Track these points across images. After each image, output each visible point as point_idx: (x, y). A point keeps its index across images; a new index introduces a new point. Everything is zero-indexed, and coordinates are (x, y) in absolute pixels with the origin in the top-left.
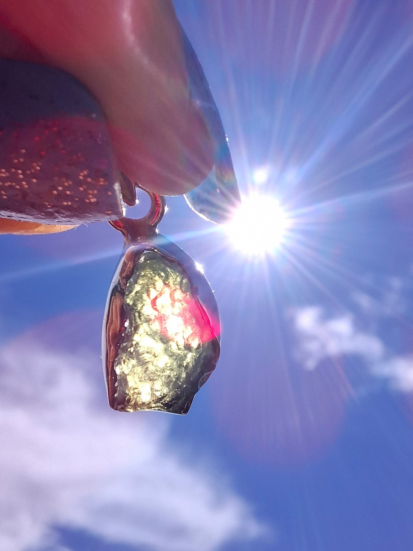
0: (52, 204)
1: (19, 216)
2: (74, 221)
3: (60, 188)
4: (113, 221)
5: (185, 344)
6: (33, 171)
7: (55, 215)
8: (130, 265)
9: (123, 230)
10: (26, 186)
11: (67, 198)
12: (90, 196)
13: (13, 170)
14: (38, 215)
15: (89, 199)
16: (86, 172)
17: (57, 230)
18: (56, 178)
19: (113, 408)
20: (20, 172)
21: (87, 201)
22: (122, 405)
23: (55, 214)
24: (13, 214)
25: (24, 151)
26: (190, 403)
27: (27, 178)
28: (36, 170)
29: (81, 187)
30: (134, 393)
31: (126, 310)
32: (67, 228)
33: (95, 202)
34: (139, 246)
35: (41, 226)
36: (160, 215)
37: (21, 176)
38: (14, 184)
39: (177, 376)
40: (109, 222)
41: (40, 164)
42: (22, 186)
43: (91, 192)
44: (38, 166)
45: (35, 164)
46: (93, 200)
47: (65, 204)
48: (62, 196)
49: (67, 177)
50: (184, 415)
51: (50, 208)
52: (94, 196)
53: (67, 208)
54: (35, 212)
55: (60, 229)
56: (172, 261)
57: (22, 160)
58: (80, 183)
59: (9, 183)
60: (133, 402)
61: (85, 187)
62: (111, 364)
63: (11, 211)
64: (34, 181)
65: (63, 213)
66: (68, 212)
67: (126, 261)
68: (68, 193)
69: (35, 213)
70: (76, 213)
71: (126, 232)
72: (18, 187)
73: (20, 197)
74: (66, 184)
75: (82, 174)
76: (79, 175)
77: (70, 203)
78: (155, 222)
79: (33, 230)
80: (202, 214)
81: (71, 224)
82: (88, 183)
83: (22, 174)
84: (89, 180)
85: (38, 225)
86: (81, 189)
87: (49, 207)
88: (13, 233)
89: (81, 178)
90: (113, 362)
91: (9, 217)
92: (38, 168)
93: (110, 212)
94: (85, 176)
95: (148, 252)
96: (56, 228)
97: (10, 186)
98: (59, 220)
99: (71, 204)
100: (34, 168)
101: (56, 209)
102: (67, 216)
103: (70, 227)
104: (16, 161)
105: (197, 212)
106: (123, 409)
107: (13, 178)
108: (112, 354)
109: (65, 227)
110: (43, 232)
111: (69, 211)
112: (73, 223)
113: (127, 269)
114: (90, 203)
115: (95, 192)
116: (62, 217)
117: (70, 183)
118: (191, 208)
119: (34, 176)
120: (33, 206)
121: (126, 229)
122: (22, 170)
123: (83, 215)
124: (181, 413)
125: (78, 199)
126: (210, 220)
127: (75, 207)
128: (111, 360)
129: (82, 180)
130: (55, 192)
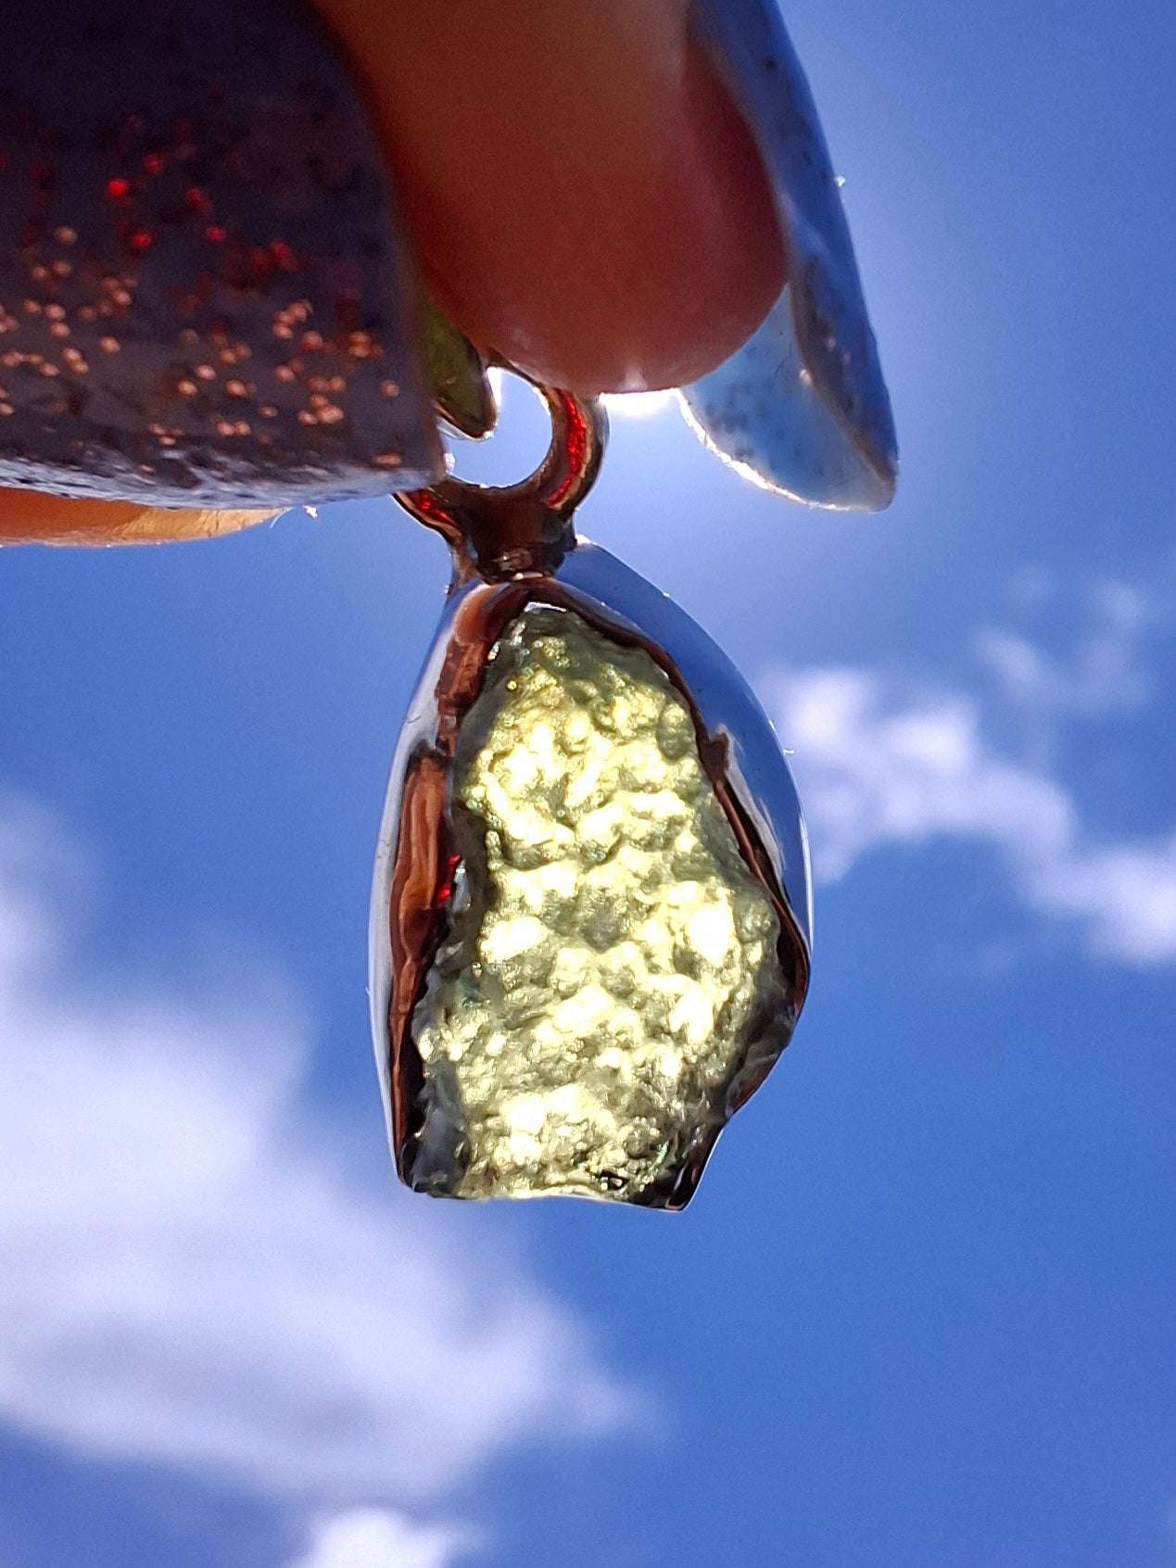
0: (178, 432)
1: (58, 479)
2: (262, 495)
3: (206, 372)
4: (409, 494)
5: (678, 951)
6: (105, 309)
7: (191, 473)
8: (471, 659)
9: (448, 528)
10: (81, 367)
11: (236, 407)
12: (320, 401)
13: (33, 307)
14: (128, 471)
15: (314, 411)
16: (299, 311)
17: (206, 528)
18: (191, 335)
19: (409, 1185)
20: (56, 312)
21: (308, 418)
22: (441, 1172)
23: (192, 470)
24: (39, 471)
25: (68, 234)
26: (699, 1167)
27: (84, 335)
28: (117, 306)
29: (285, 363)
30: (486, 1130)
31: (452, 824)
32: (242, 520)
33: (338, 421)
34: (507, 585)
35: (147, 513)
36: (586, 474)
37: (61, 330)
38: (35, 359)
39: (644, 1069)
40: (396, 497)
41: (130, 282)
42: (66, 366)
43: (320, 384)
44: (124, 288)
45: (112, 283)
46: (331, 415)
47: (226, 429)
48: (215, 402)
49: (232, 327)
50: (672, 1211)
51: (172, 447)
52: (334, 399)
53: (233, 446)
54: (119, 464)
55: (217, 524)
56: (626, 641)
57: (62, 268)
58: (278, 353)
59: (19, 357)
60: (482, 1164)
61: (297, 365)
62: (402, 1022)
63: (32, 461)
64: (110, 344)
65: (221, 467)
66: (240, 460)
67: (457, 640)
68: (236, 388)
69: (119, 467)
70: (269, 465)
71: (459, 534)
72: (50, 370)
73: (60, 406)
74: (229, 357)
75: (285, 317)
76: (277, 322)
77: (243, 428)
78: (566, 498)
79: (117, 529)
80: (745, 465)
81: (253, 507)
82: (310, 352)
83: (64, 321)
84: (313, 339)
85: (134, 512)
86: (285, 373)
87: (168, 441)
88: (46, 543)
89: (284, 332)
90: (410, 1016)
91: (23, 481)
92: (123, 298)
93: (393, 460)
94: (298, 327)
95: (538, 609)
96: (202, 518)
97: (25, 368)
98: (210, 492)
99: (249, 433)
100: (108, 296)
101: (196, 448)
102: (238, 477)
103: (255, 516)
104: (41, 272)
105: (726, 458)
106: (445, 1190)
107: (33, 336)
108: (407, 983)
109: (233, 518)
110: (153, 534)
111: (244, 459)
112: (257, 502)
113: (460, 671)
114: (322, 427)
115: (338, 384)
116: (221, 480)
117: (244, 351)
118: (702, 440)
119: (109, 326)
120: (110, 438)
121: (458, 523)
122: (62, 305)
123: (299, 474)
124: (663, 1207)
125: (276, 411)
126: (775, 487)
127: (265, 440)
128: (404, 1008)
129: (284, 341)
130: (188, 388)
